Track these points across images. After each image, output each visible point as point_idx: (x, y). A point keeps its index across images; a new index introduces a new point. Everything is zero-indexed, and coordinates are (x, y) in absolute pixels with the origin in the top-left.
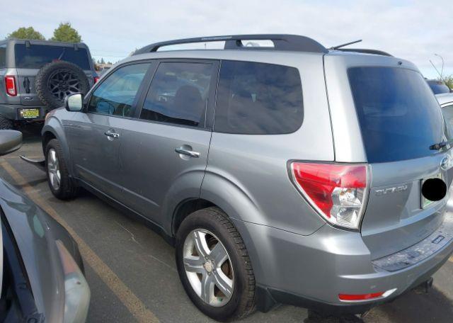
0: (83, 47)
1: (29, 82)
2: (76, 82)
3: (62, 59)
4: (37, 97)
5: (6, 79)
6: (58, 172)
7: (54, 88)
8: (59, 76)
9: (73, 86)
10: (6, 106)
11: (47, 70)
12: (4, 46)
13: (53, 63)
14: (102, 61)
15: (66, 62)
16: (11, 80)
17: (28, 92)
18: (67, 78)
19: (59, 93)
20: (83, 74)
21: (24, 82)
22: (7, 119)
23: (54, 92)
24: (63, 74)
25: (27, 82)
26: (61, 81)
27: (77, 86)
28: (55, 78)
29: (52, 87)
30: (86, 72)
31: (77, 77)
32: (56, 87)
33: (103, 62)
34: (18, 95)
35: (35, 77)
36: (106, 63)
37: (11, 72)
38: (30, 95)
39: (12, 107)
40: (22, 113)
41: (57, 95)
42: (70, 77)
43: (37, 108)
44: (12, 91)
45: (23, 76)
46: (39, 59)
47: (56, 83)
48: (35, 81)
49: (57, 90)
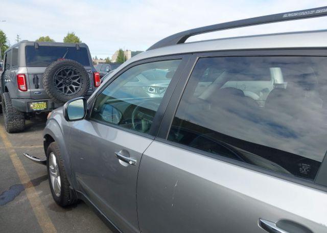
0: (84, 46)
1: (38, 78)
2: (78, 77)
3: (65, 58)
4: (44, 91)
5: (17, 76)
6: (59, 178)
7: (59, 83)
8: (63, 73)
9: (76, 81)
10: (18, 100)
11: (53, 68)
12: (17, 48)
13: (59, 61)
14: (96, 57)
15: (69, 60)
16: (22, 78)
17: (37, 87)
18: (70, 74)
19: (63, 87)
20: (84, 70)
21: (34, 79)
22: (19, 111)
23: (58, 87)
24: (67, 70)
25: (36, 79)
26: (65, 77)
27: (79, 81)
28: (59, 74)
29: (57, 82)
30: (86, 68)
31: (79, 72)
32: (61, 82)
33: (96, 59)
34: (29, 90)
35: (43, 74)
36: (99, 59)
37: (22, 70)
38: (39, 90)
39: (23, 101)
40: (32, 106)
41: (61, 89)
42: (73, 73)
43: (44, 101)
44: (23, 87)
45: (32, 74)
46: (48, 58)
47: (61, 79)
48: (42, 78)
49: (61, 85)
